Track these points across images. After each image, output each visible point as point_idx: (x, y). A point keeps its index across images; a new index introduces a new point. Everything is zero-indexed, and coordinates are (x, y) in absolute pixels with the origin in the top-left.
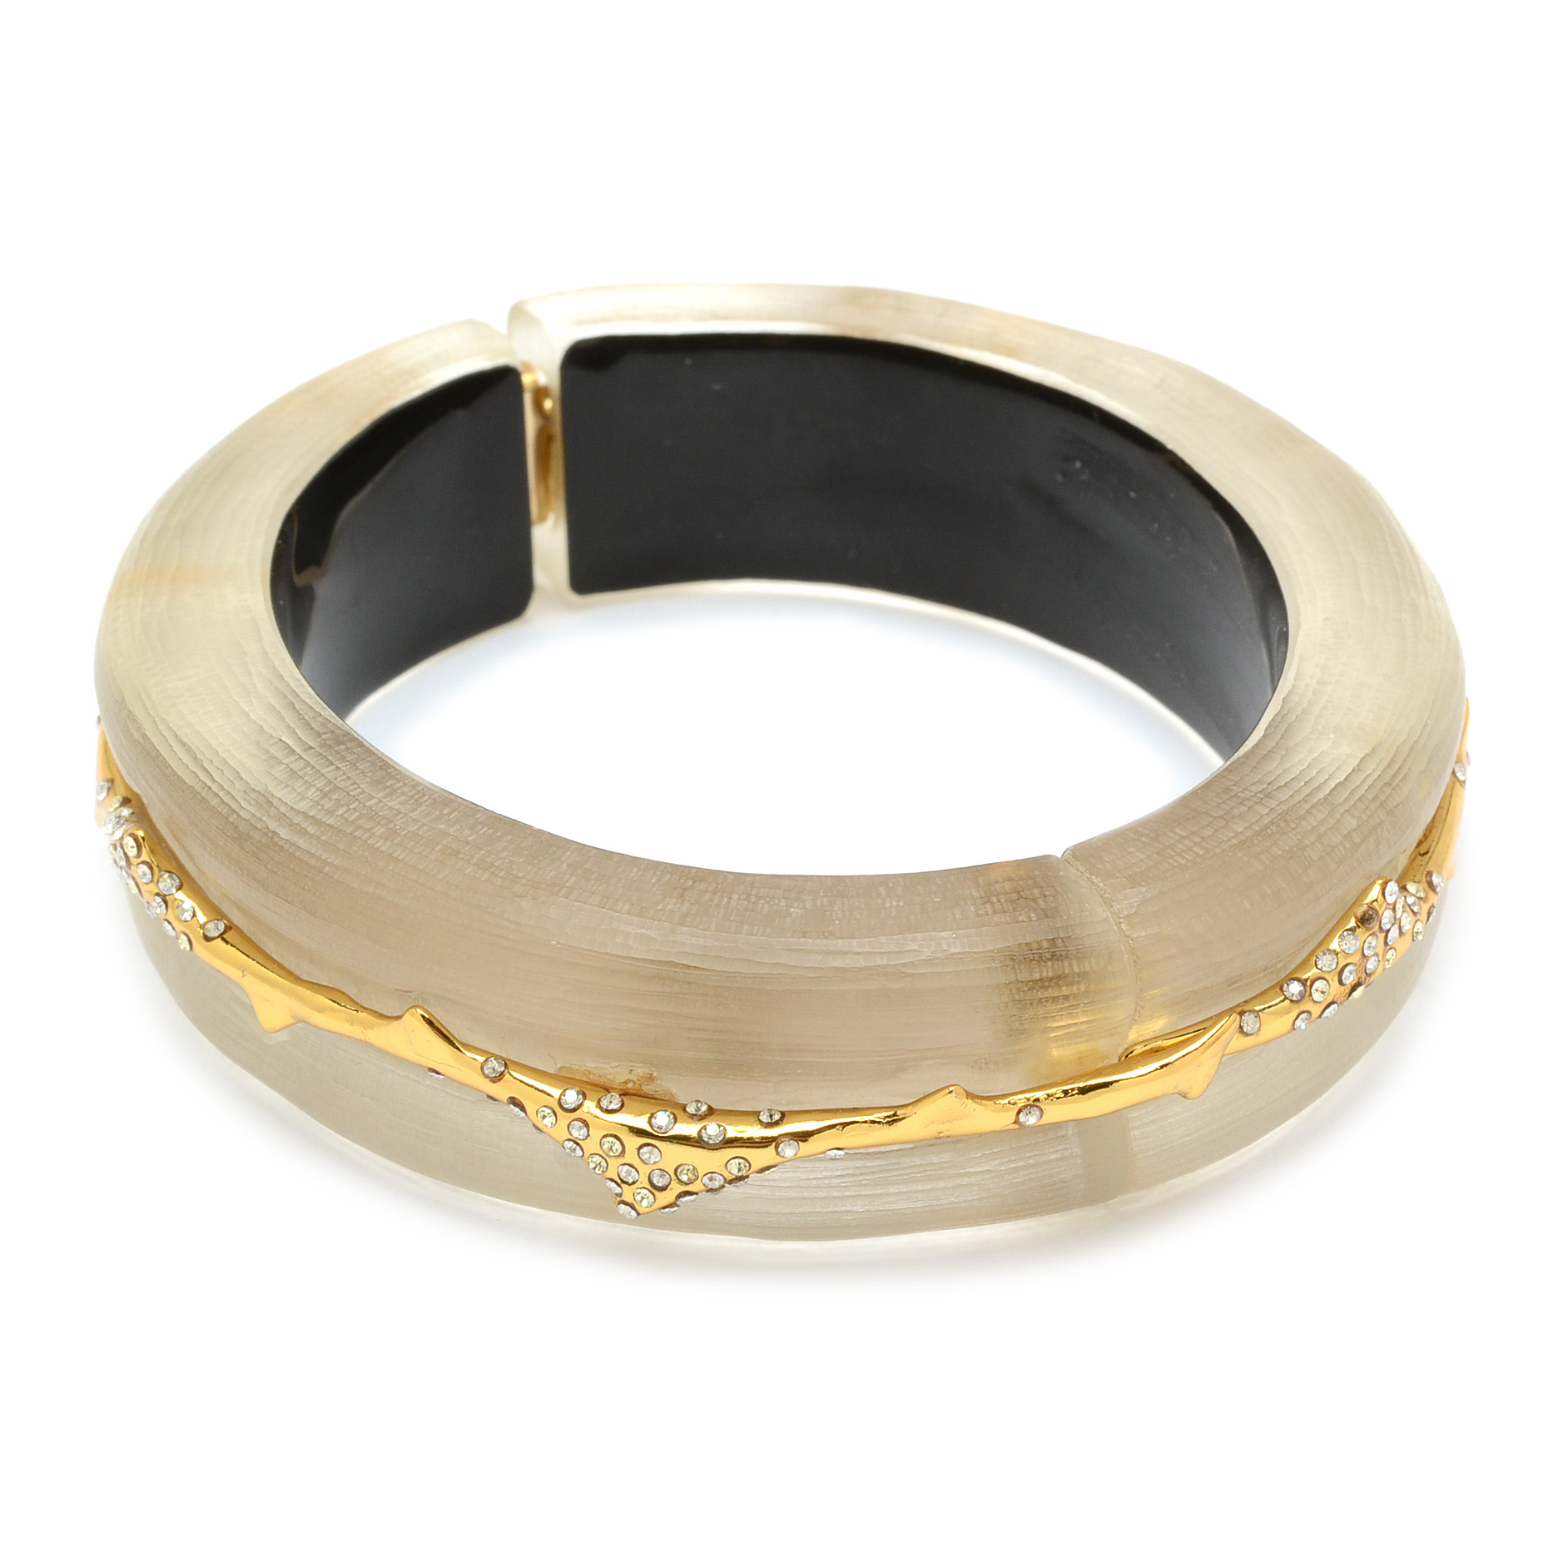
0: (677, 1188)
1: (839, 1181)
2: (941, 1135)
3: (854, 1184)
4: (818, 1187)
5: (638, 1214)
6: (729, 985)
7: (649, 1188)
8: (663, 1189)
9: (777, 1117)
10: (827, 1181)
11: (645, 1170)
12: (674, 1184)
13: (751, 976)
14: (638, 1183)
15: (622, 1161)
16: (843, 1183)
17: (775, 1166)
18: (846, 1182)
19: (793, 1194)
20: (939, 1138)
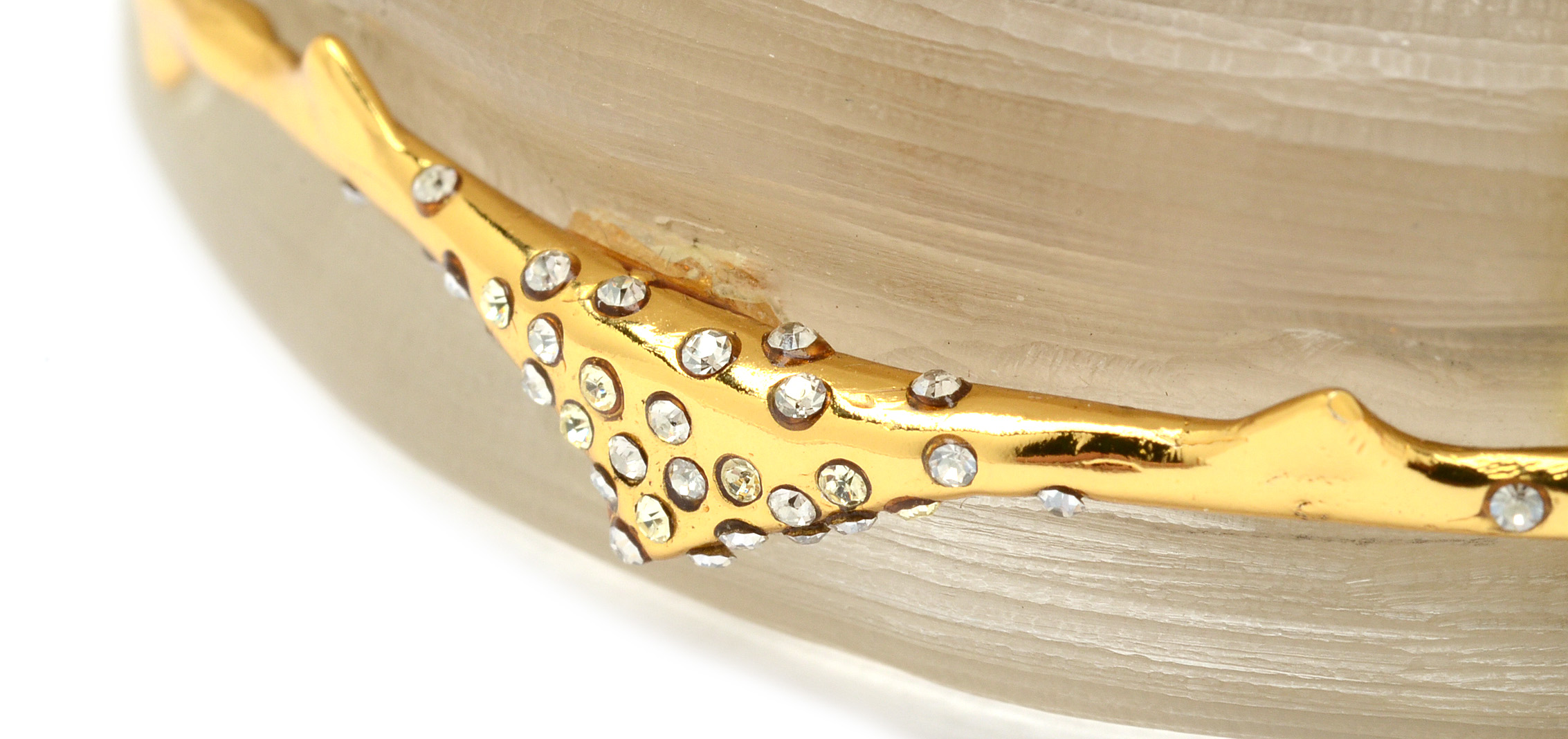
0: (717, 510)
1: (1085, 575)
2: (1305, 509)
3: (1114, 588)
4: (1037, 580)
5: (646, 557)
6: (875, 58)
7: (664, 496)
8: (691, 505)
9: (948, 388)
10: (1056, 570)
11: (659, 457)
12: (714, 497)
13: (926, 46)
14: (645, 482)
15: (618, 426)
16: (1093, 580)
17: (927, 502)
18: (1099, 581)
19: (981, 583)
20: (1304, 517)
